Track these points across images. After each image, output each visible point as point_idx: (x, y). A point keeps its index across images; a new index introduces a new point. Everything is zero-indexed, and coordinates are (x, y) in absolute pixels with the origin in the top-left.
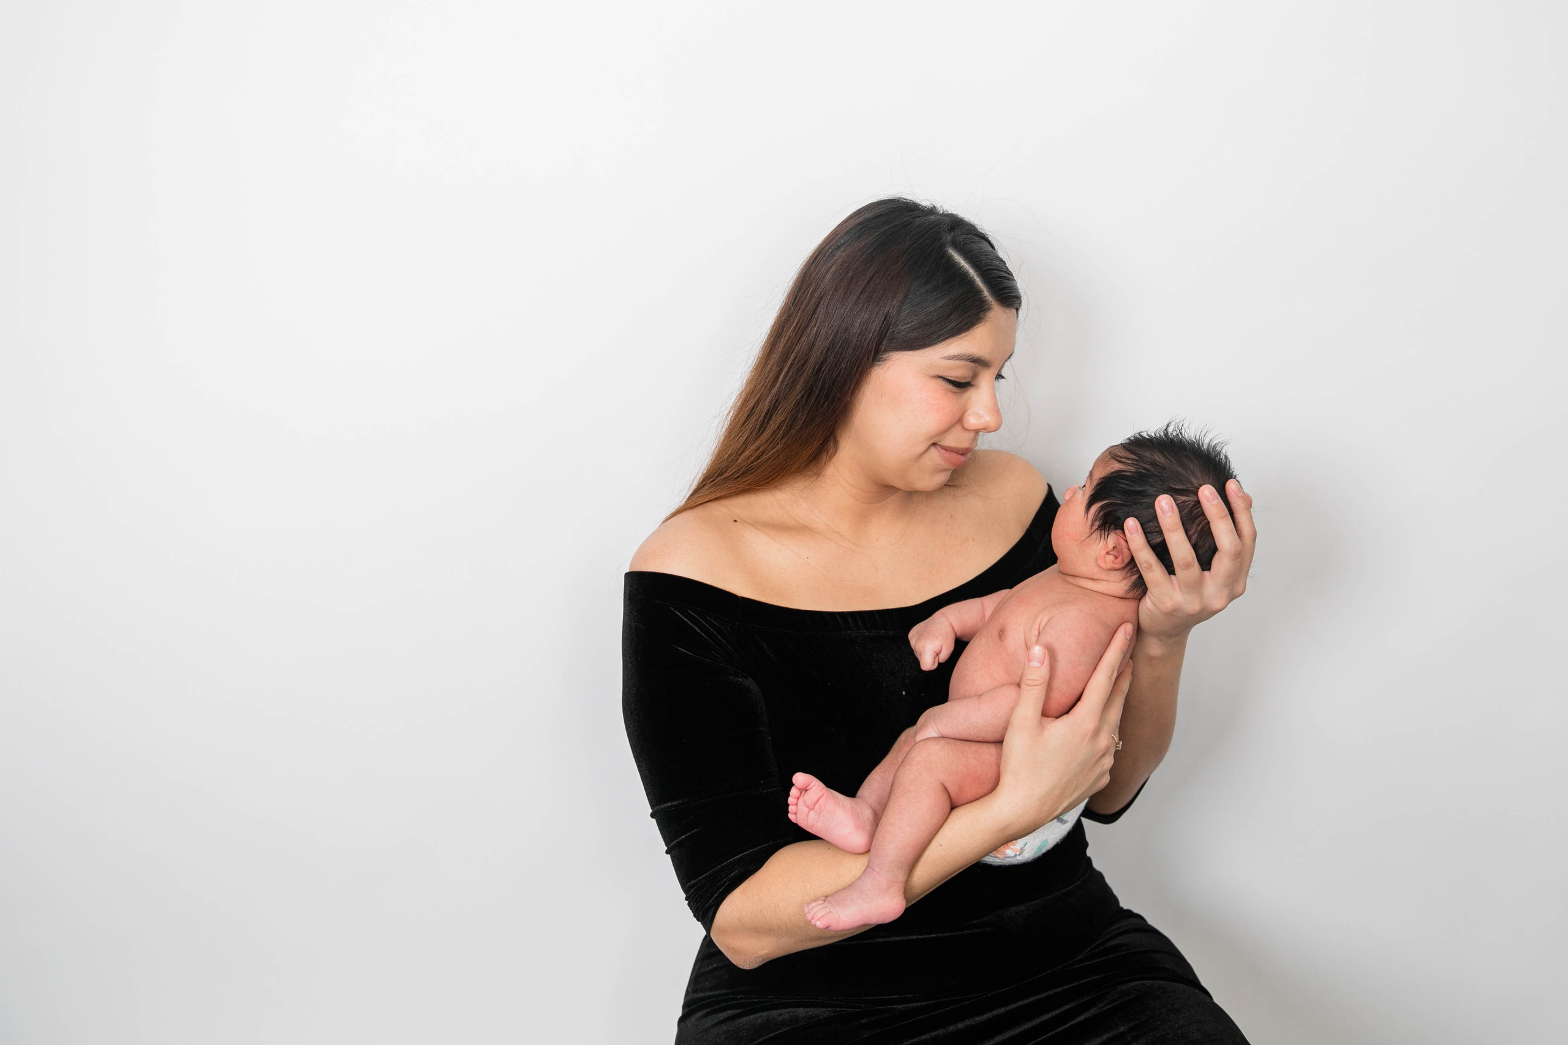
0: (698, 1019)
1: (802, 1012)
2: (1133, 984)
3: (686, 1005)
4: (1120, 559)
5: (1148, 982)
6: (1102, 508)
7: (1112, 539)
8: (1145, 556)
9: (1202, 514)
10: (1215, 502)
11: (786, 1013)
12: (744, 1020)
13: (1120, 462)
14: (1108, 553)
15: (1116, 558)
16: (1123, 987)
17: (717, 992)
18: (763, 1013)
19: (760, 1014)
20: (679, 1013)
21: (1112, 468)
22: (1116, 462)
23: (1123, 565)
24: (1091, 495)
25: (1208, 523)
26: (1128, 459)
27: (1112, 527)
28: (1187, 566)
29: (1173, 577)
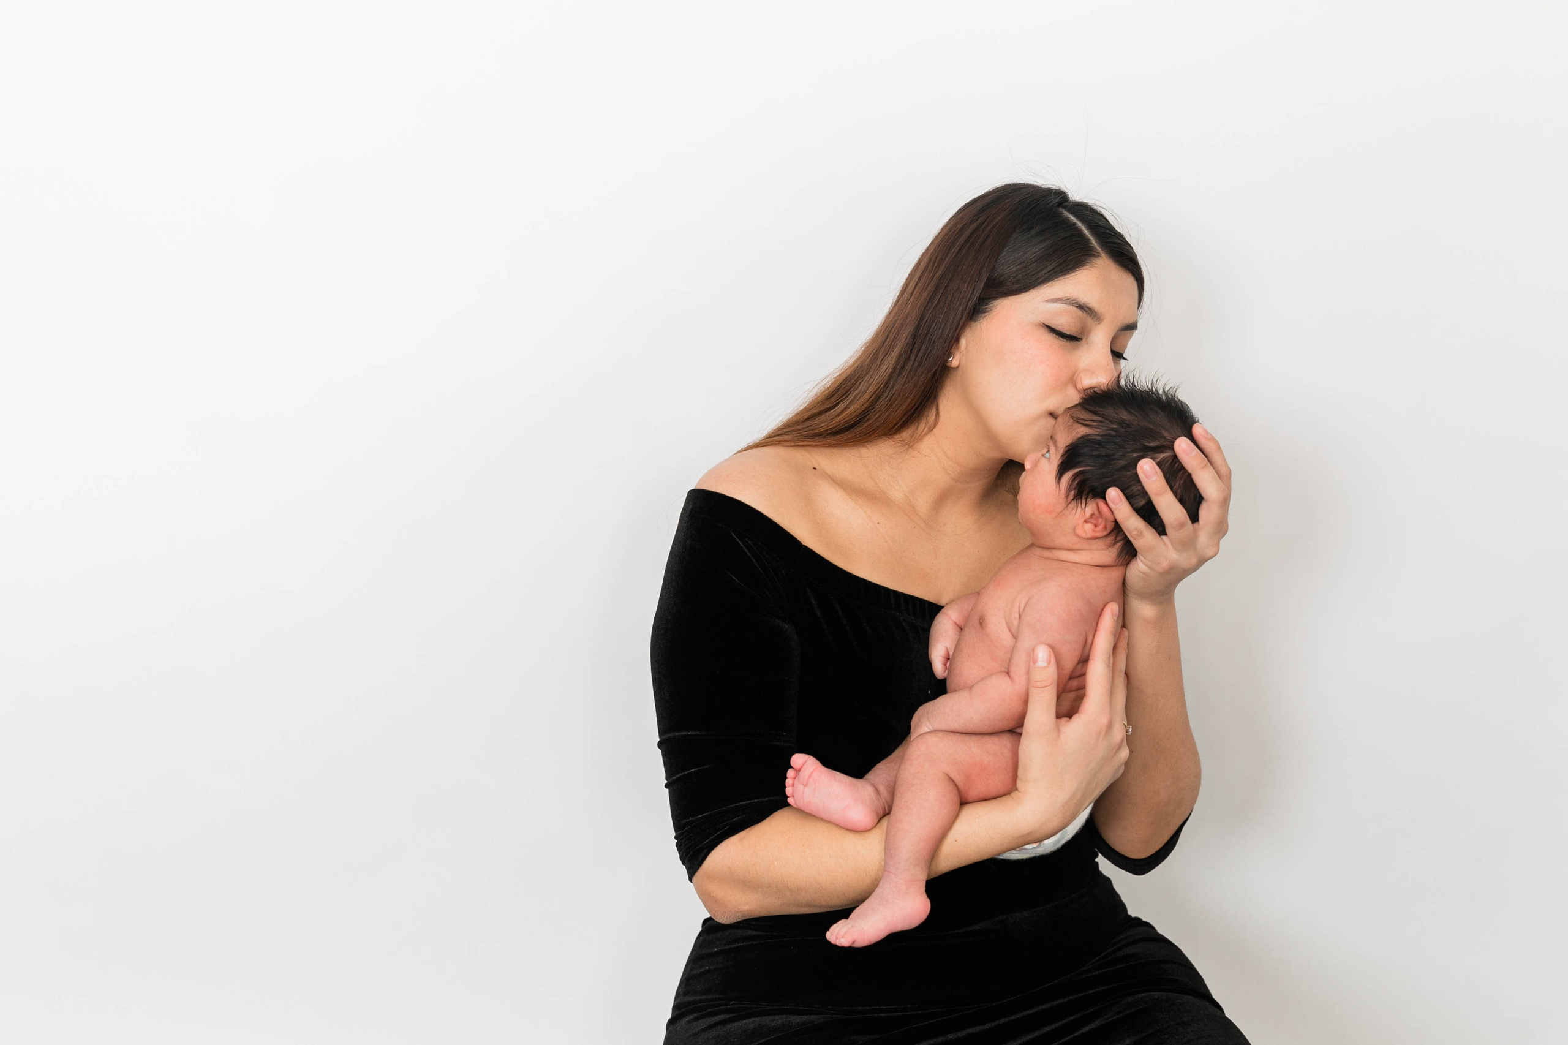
0: (689, 1022)
1: (796, 1019)
2: (1140, 996)
3: (676, 1008)
4: (1101, 527)
5: (1156, 994)
6: (1075, 476)
7: (1090, 507)
8: (1132, 523)
9: (1182, 468)
10: (1194, 454)
11: (778, 1020)
12: (736, 1024)
13: (1086, 425)
14: (1086, 521)
15: (1096, 526)
16: (1130, 999)
17: (710, 997)
18: (756, 1019)
19: (753, 1019)
20: (668, 1015)
21: (1077, 433)
22: (1080, 425)
23: (1105, 533)
24: (1059, 465)
25: (1190, 475)
26: (1093, 421)
27: (1090, 495)
28: (1182, 526)
29: (1164, 537)
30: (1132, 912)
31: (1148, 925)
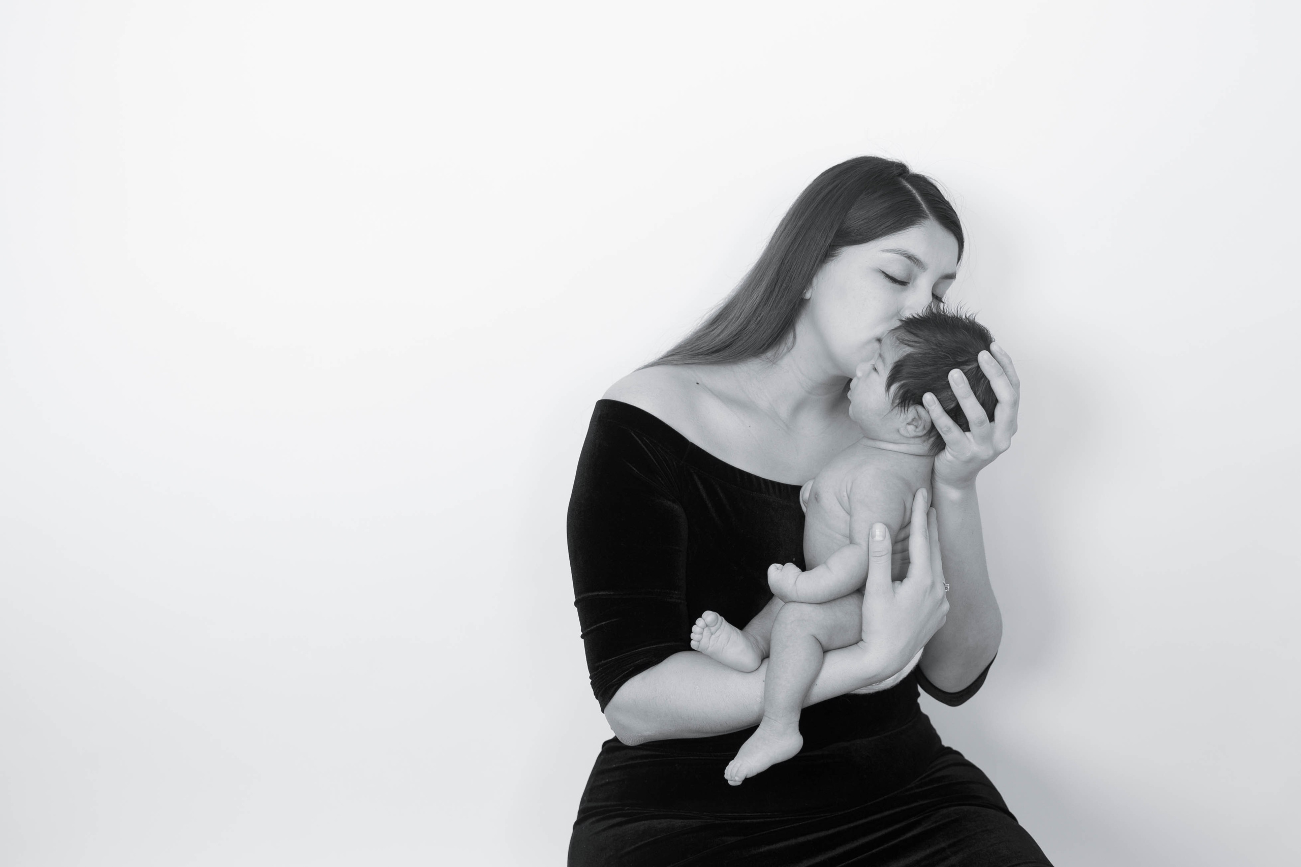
0: (593, 823)
1: (678, 823)
2: (953, 809)
3: (581, 812)
4: (921, 428)
5: (965, 808)
6: (901, 387)
7: (912, 412)
8: (944, 423)
9: (983, 376)
10: (993, 364)
11: (664, 823)
12: (630, 826)
13: (909, 345)
14: (909, 424)
15: (917, 427)
16: (945, 811)
17: (609, 803)
18: (646, 822)
19: (644, 822)
20: (574, 818)
21: (903, 352)
22: (905, 346)
23: (925, 432)
24: (888, 378)
25: (989, 381)
26: (915, 342)
27: (911, 402)
28: (982, 423)
29: (967, 433)
30: (946, 743)
31: (958, 753)
